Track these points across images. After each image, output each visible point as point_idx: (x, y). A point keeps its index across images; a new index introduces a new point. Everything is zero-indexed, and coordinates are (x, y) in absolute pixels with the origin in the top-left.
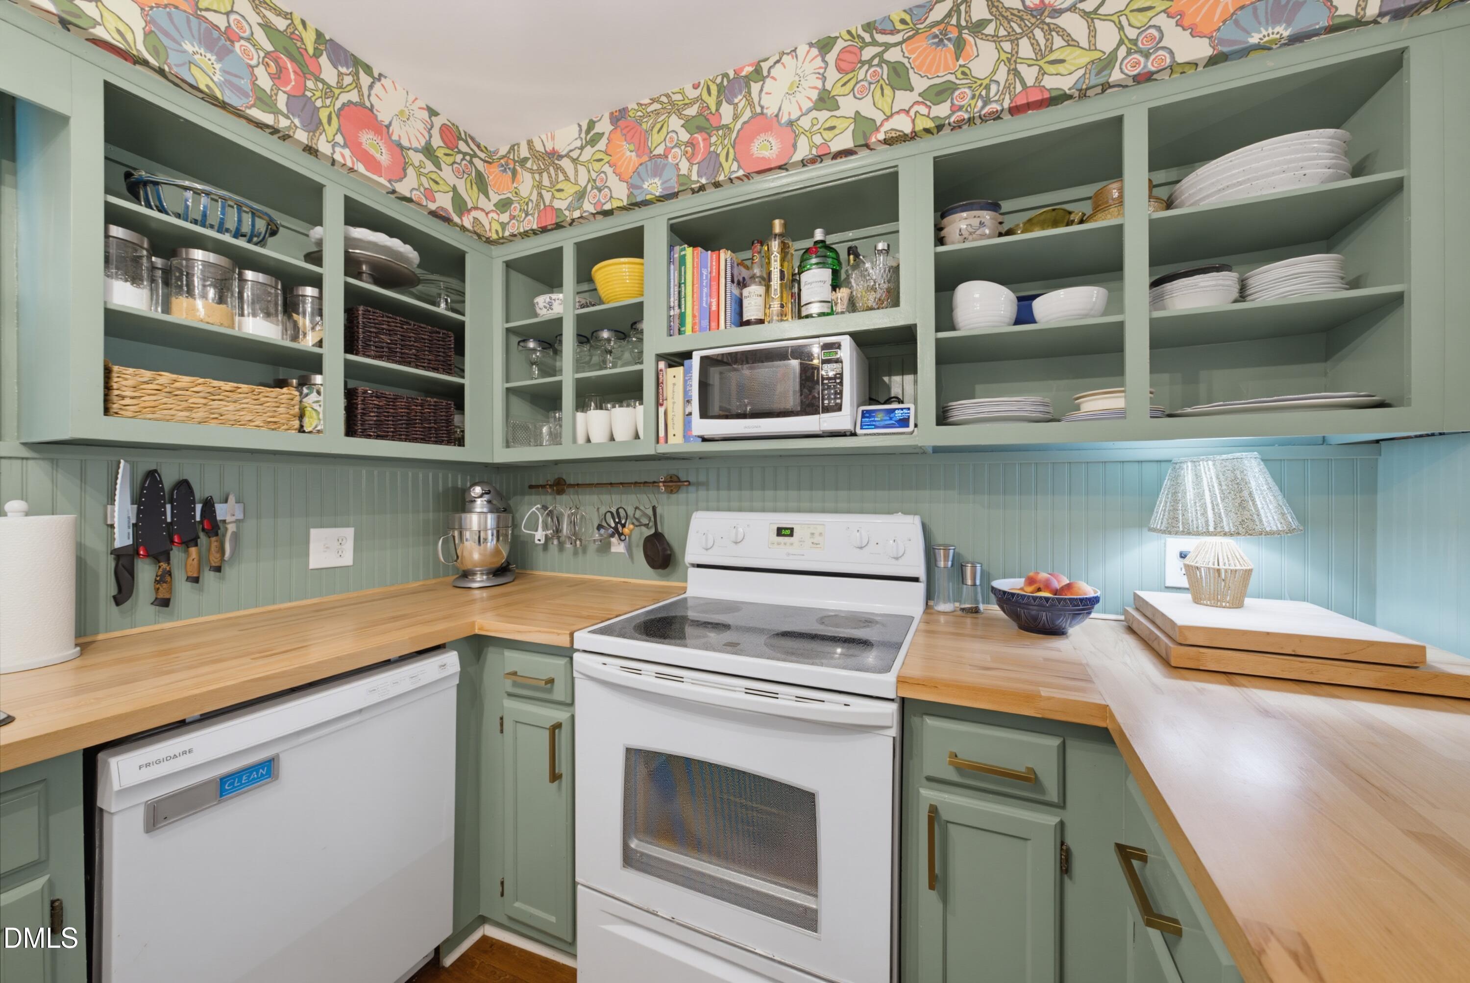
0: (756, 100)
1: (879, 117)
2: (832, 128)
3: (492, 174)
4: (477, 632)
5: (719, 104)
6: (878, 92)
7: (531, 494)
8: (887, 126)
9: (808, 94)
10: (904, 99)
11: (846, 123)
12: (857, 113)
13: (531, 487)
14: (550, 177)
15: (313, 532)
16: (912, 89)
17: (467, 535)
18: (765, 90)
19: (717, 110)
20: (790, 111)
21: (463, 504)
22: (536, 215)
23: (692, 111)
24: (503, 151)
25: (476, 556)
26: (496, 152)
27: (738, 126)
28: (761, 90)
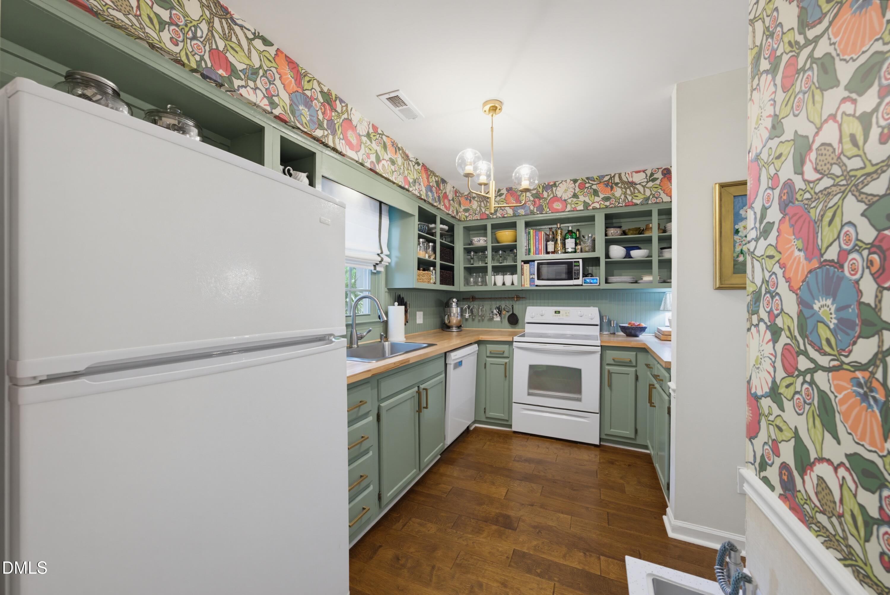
0: (554, 192)
1: (590, 203)
2: (577, 204)
3: (463, 200)
4: (480, 339)
5: (543, 191)
6: (590, 196)
7: (464, 301)
8: (593, 205)
9: (570, 194)
10: (597, 199)
11: (581, 203)
12: (584, 201)
13: (463, 299)
14: (484, 204)
15: (417, 312)
16: (599, 197)
17: (452, 314)
18: (557, 190)
19: (542, 193)
20: (565, 197)
21: (448, 305)
22: (479, 215)
23: (534, 192)
24: (466, 193)
25: (454, 321)
26: (463, 194)
27: (549, 198)
28: (556, 190)
